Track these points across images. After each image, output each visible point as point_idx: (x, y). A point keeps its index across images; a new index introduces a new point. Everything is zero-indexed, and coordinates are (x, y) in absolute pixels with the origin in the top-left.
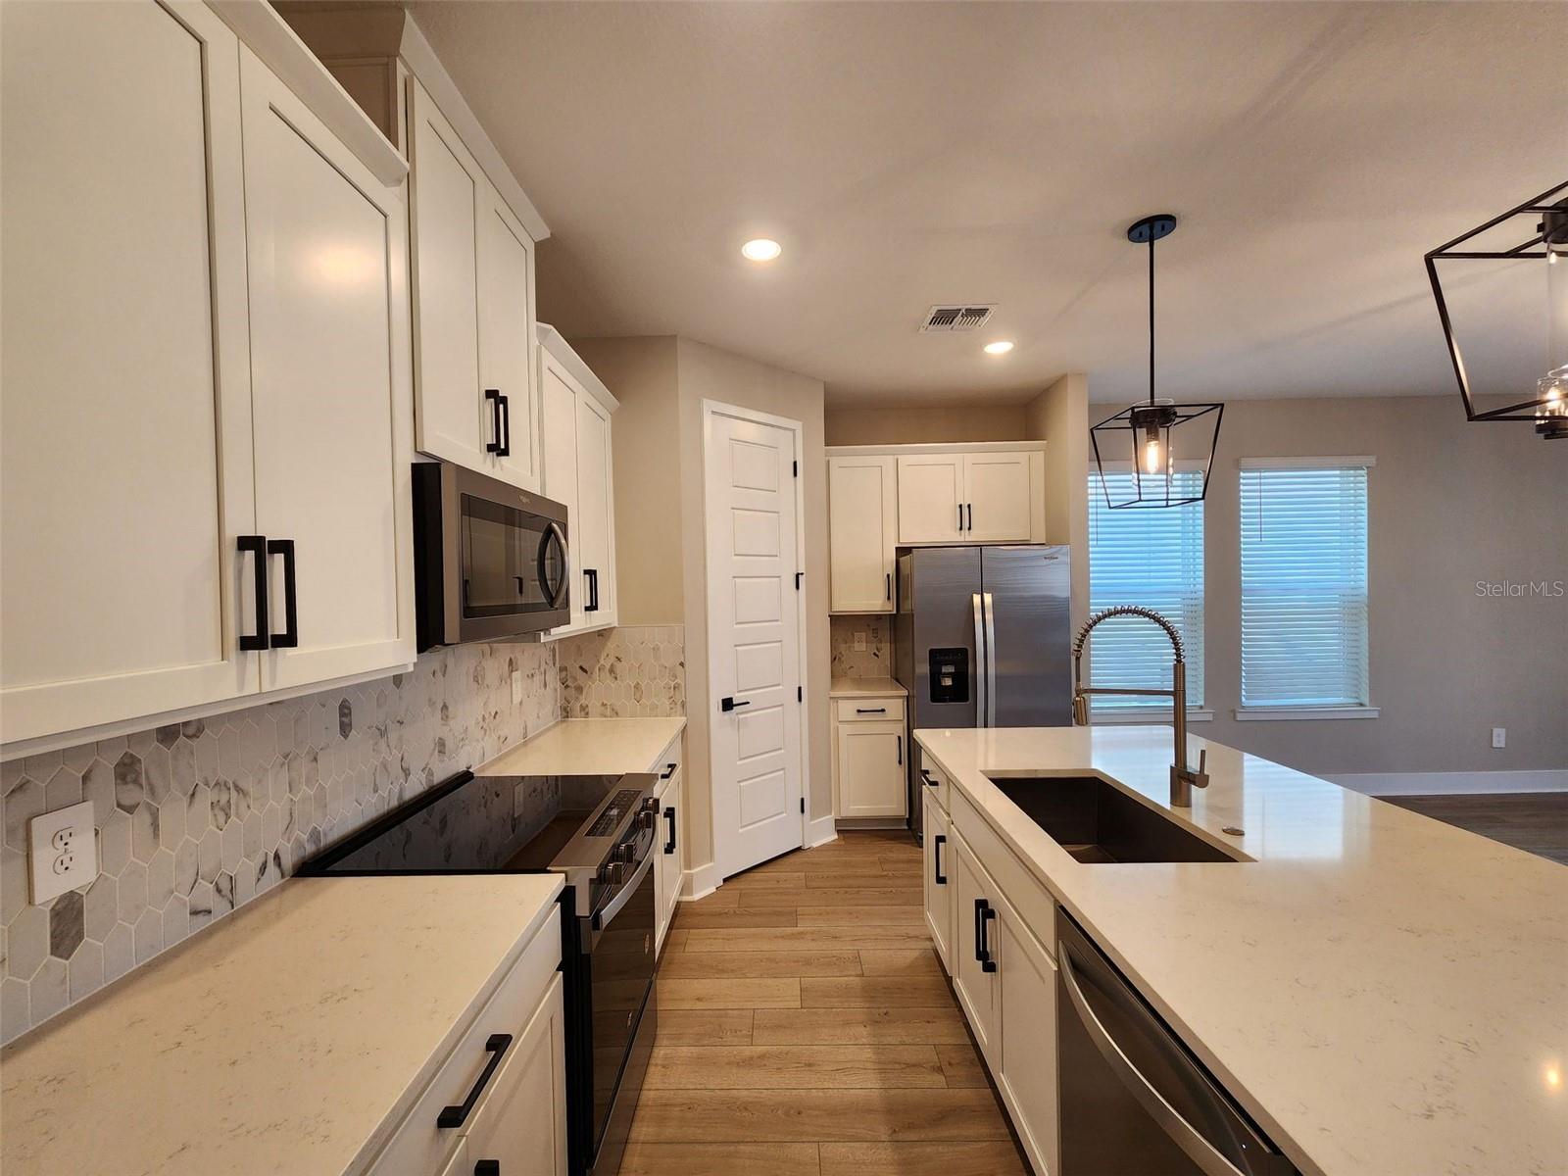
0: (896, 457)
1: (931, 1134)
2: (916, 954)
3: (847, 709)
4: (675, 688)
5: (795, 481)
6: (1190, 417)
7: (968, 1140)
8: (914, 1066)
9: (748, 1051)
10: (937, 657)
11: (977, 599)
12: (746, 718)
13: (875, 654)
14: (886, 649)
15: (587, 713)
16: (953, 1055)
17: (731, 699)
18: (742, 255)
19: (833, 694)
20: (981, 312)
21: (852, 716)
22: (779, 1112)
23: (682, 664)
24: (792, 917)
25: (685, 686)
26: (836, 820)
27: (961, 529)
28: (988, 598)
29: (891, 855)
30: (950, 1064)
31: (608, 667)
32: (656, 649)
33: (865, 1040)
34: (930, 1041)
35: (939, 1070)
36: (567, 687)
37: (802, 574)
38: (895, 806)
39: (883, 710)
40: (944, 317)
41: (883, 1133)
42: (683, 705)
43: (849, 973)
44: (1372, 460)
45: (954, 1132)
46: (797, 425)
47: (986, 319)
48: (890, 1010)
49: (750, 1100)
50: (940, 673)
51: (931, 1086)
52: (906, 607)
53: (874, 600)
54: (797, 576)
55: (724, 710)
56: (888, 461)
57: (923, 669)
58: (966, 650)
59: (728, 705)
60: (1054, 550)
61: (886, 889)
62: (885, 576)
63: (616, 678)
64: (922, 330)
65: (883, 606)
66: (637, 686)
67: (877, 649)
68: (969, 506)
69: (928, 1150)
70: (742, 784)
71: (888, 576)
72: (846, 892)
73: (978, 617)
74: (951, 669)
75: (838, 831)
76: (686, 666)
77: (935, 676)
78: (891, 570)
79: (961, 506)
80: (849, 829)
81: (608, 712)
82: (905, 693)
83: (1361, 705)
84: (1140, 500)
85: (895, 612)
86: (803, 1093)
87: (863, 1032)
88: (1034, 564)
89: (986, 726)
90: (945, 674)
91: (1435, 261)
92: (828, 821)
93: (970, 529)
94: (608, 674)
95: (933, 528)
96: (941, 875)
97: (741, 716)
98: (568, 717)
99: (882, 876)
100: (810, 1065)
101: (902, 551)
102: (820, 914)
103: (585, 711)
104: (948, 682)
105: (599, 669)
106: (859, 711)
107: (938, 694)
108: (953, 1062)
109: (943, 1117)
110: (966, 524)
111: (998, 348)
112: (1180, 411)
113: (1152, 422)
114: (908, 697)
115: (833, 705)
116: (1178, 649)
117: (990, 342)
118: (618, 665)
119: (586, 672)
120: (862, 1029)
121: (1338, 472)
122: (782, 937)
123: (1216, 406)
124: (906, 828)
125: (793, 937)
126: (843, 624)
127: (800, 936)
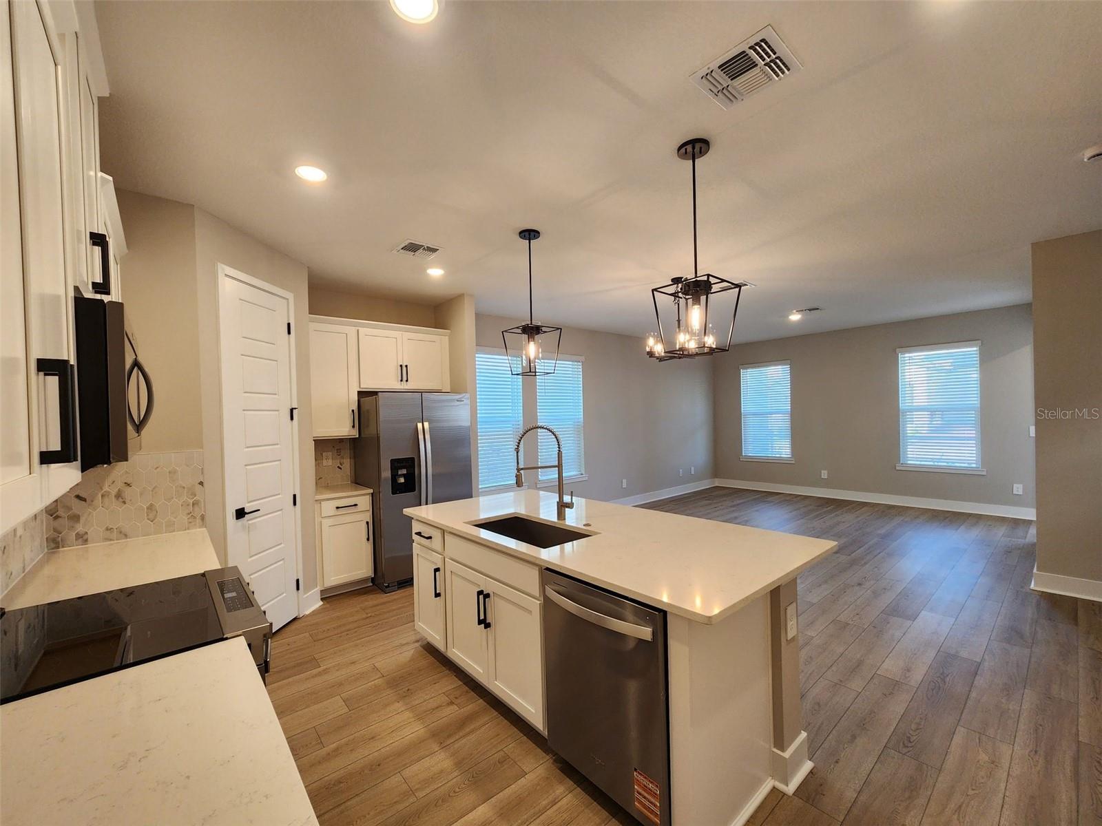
0: (357, 328)
1: (461, 734)
2: (412, 652)
3: (328, 507)
4: (193, 504)
5: (289, 338)
6: (546, 332)
7: (481, 727)
8: (437, 708)
9: (323, 752)
10: (396, 464)
11: (420, 425)
12: (255, 523)
13: (338, 467)
14: (347, 464)
15: (86, 540)
16: (455, 693)
17: (243, 508)
18: (296, 175)
19: (318, 497)
20: (434, 250)
21: (333, 512)
22: (366, 772)
23: (201, 483)
24: (314, 662)
25: (204, 501)
26: (321, 591)
27: (401, 381)
28: (426, 425)
29: (367, 603)
30: (456, 698)
31: (114, 492)
32: (172, 473)
33: (403, 709)
34: (440, 692)
35: (452, 703)
36: (57, 517)
37: (295, 409)
38: (364, 571)
39: (356, 505)
40: (412, 248)
41: (435, 747)
42: (203, 518)
43: (374, 678)
44: (583, 358)
45: (472, 727)
46: (290, 296)
47: (434, 255)
48: (410, 687)
49: (340, 776)
50: (397, 475)
51: (451, 713)
52: (366, 433)
53: (344, 428)
54: (292, 410)
55: (237, 519)
56: (351, 331)
57: (386, 474)
58: (414, 458)
59: (240, 513)
60: (460, 396)
61: (374, 624)
62: (351, 411)
63: (124, 503)
64: (395, 252)
65: (349, 431)
66: (150, 508)
67: (341, 464)
68: (406, 366)
69: (463, 741)
70: (252, 577)
71: (353, 411)
72: (347, 634)
73: (421, 437)
74: (404, 471)
75: (322, 599)
76: (205, 484)
77: (394, 477)
78: (355, 407)
79: (401, 366)
80: (331, 596)
81: (115, 535)
82: (371, 491)
83: (582, 474)
84: (530, 372)
85: (357, 436)
86: (376, 754)
87: (399, 706)
88: (452, 404)
89: (427, 504)
90: (400, 475)
91: (655, 292)
92: (315, 592)
93: (407, 381)
94: (114, 499)
95: (383, 379)
96: (438, 592)
97: (250, 522)
98: (58, 547)
99: (367, 618)
100: (373, 738)
101: (362, 394)
102: (335, 653)
103: (83, 538)
104: (402, 480)
105: (102, 496)
106: (337, 508)
107: (397, 489)
108: (457, 696)
109: (464, 723)
110: (405, 379)
111: (436, 273)
112: (544, 329)
113: (531, 333)
114: (372, 494)
115: (317, 506)
116: (559, 445)
117: (431, 268)
118: (127, 491)
119: (85, 500)
120: (397, 704)
121: (571, 363)
122: (313, 677)
123: (558, 329)
124: (371, 584)
125: (320, 674)
126: (323, 446)
127: (326, 671)
